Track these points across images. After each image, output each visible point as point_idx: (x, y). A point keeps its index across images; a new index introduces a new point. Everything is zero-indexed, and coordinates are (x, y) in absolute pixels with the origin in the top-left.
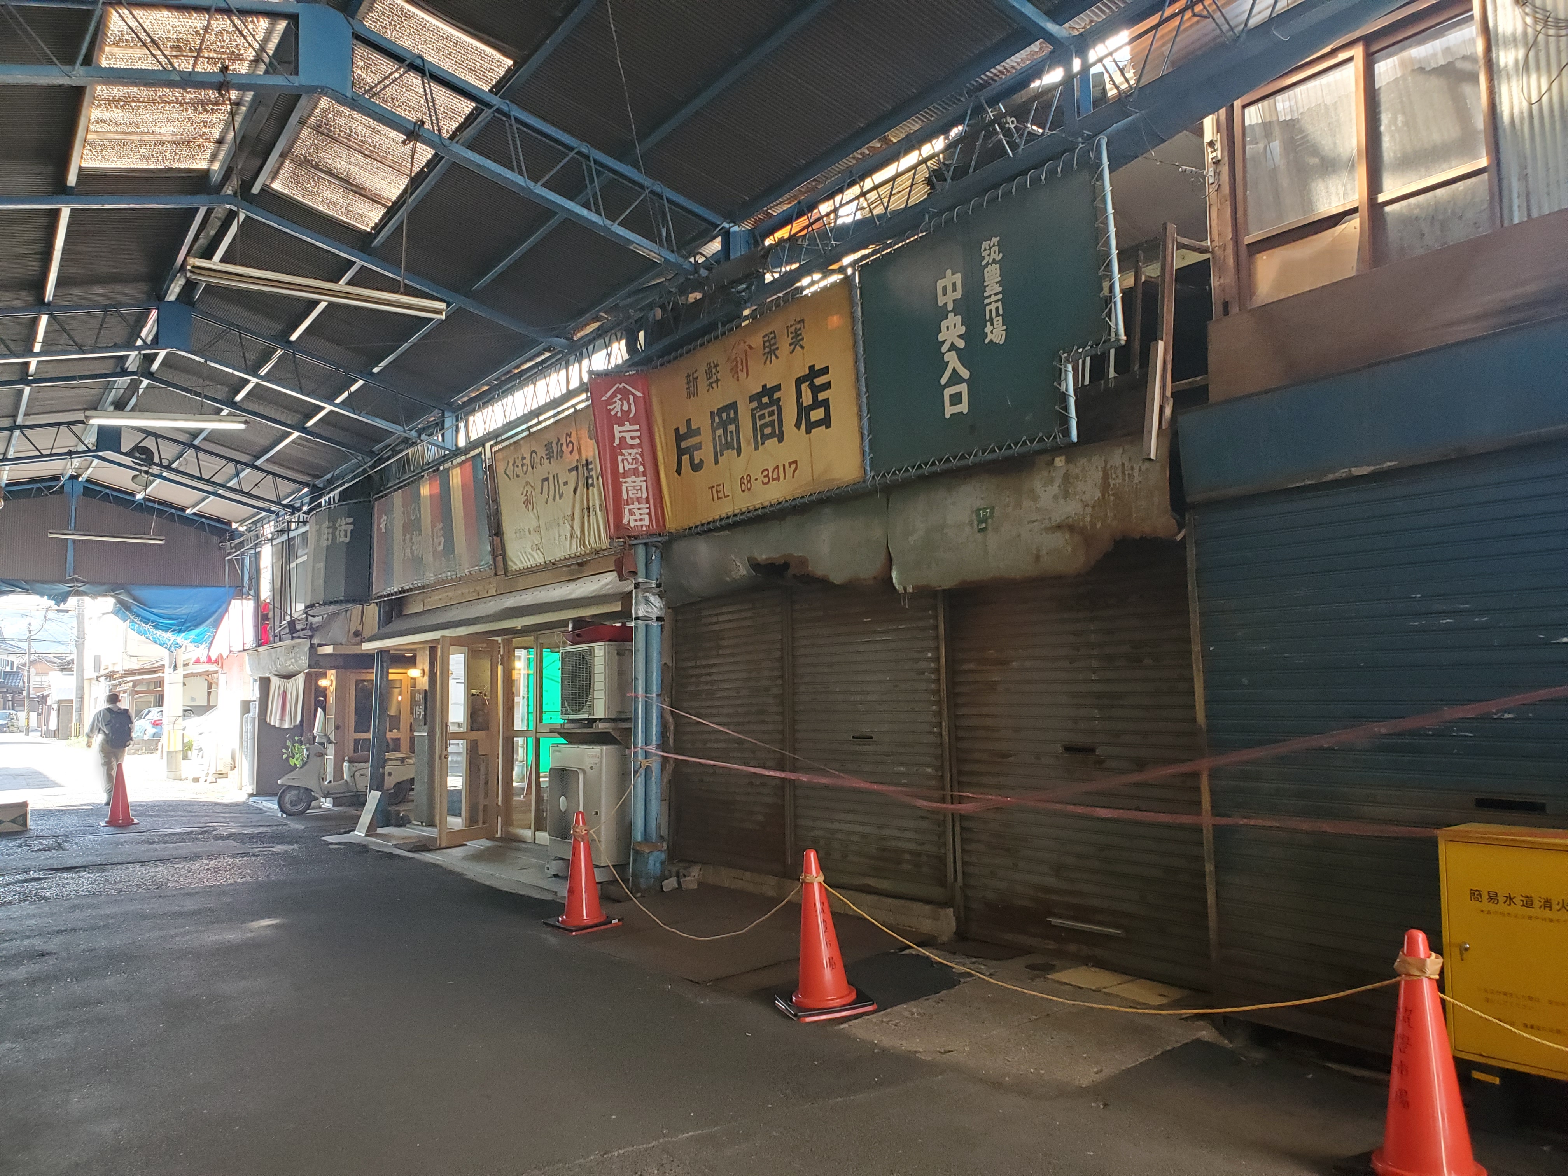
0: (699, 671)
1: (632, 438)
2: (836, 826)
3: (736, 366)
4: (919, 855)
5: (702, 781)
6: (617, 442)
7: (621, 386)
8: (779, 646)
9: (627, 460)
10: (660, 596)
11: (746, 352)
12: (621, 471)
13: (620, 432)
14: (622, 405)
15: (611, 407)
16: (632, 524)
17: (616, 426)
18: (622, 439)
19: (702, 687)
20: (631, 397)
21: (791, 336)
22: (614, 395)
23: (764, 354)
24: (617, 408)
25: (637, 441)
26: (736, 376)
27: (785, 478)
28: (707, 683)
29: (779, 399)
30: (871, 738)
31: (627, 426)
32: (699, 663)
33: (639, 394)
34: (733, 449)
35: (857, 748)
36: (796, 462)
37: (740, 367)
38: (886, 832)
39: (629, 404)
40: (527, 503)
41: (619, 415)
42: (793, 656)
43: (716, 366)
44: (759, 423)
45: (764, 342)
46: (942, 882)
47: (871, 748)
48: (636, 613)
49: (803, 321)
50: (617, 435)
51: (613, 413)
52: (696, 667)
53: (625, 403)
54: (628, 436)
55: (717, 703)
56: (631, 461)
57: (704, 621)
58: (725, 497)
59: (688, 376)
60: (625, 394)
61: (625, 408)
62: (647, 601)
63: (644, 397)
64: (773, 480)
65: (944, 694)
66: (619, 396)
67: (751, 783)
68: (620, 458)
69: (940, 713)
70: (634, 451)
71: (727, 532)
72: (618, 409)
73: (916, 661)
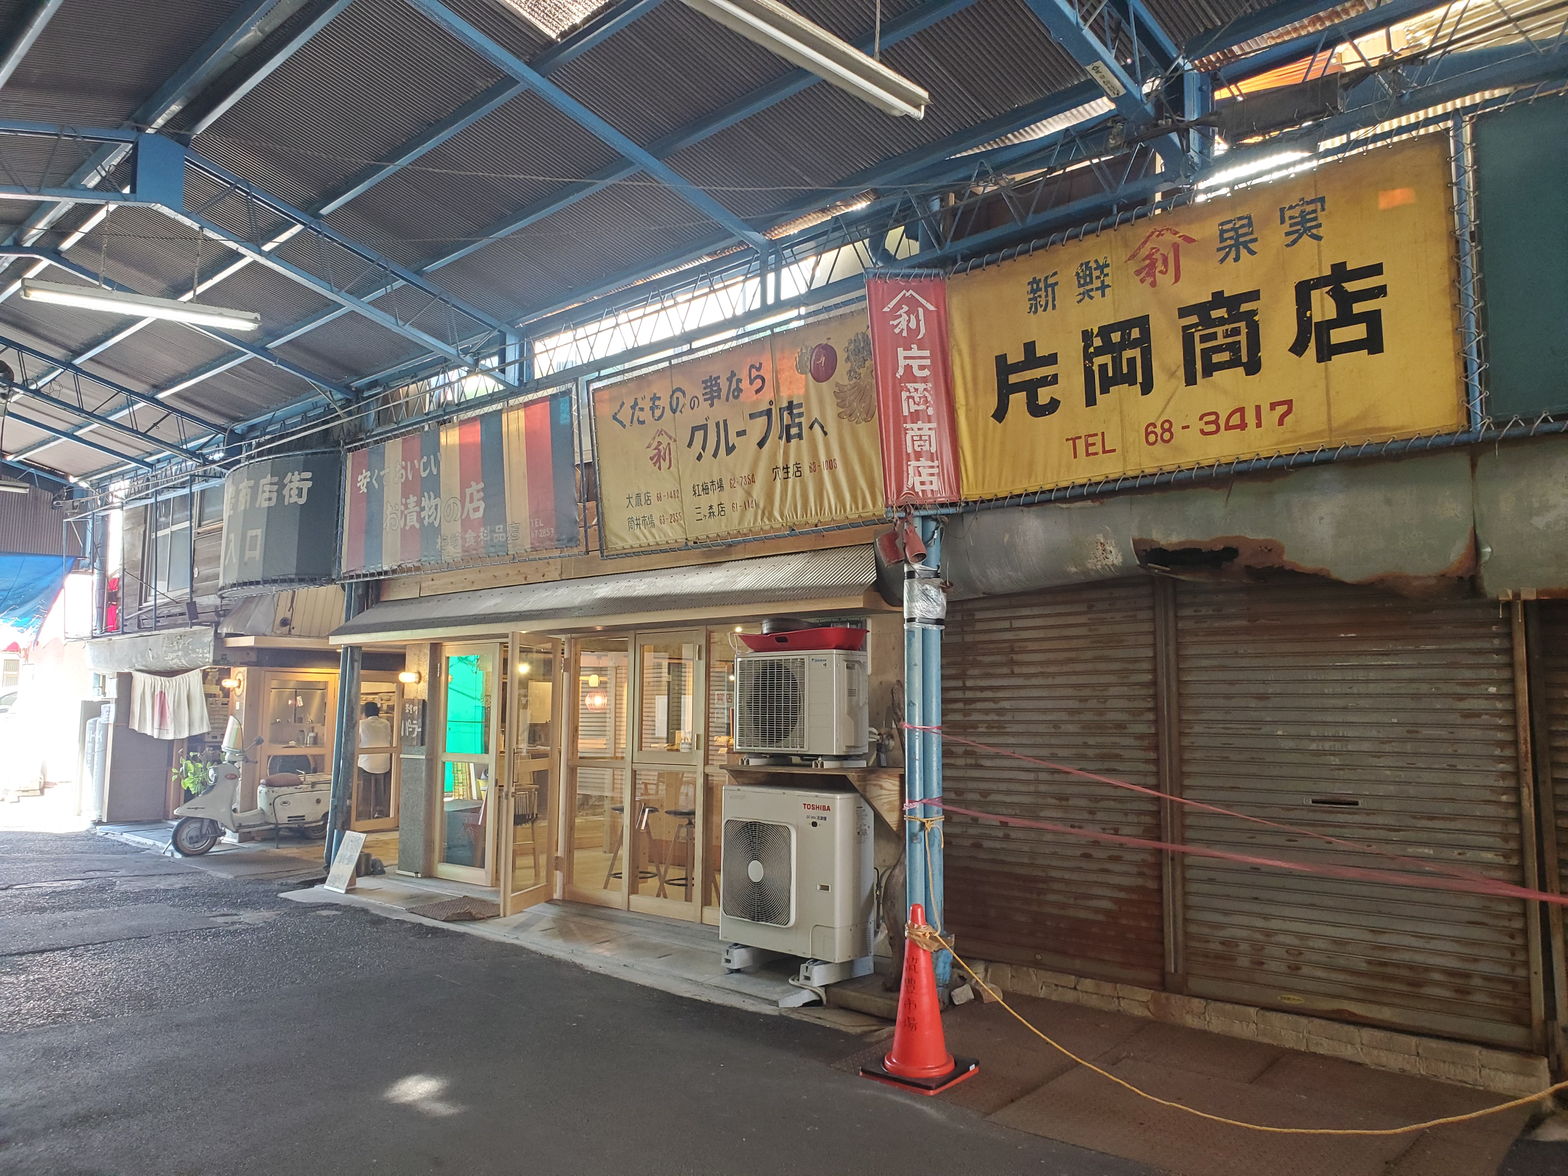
0: (969, 695)
1: (922, 368)
2: (1275, 924)
3: (1152, 265)
4: (1467, 976)
5: (978, 846)
6: (901, 371)
7: (908, 294)
8: (1146, 666)
9: (913, 398)
10: (944, 588)
11: (1176, 247)
12: (906, 413)
13: (906, 358)
14: (909, 321)
15: (895, 323)
16: (918, 488)
17: (900, 350)
18: (908, 368)
19: (975, 717)
20: (921, 310)
21: (1288, 222)
22: (898, 306)
23: (1219, 250)
24: (902, 323)
25: (926, 373)
26: (1149, 280)
27: (1259, 425)
28: (987, 711)
29: (1254, 313)
30: (1356, 803)
31: (915, 351)
32: (969, 683)
33: (931, 308)
34: (1133, 382)
35: (1319, 816)
36: (1289, 403)
37: (1160, 267)
38: (1385, 939)
39: (918, 321)
40: (657, 459)
41: (905, 334)
42: (1179, 682)
43: (1101, 268)
44: (1199, 347)
45: (1222, 232)
46: (1522, 1019)
47: (1357, 818)
48: (910, 612)
49: (1322, 200)
50: (902, 363)
51: (897, 331)
52: (964, 688)
53: (913, 317)
54: (915, 364)
55: (1011, 740)
56: (917, 400)
57: (979, 626)
58: (1104, 452)
59: (1035, 281)
60: (913, 305)
61: (913, 325)
62: (925, 593)
63: (938, 312)
64: (1228, 428)
65: (1525, 747)
66: (906, 308)
67: (1087, 856)
68: (904, 395)
69: (1517, 774)
70: (921, 386)
71: (1089, 503)
72: (903, 325)
73: (1461, 697)
